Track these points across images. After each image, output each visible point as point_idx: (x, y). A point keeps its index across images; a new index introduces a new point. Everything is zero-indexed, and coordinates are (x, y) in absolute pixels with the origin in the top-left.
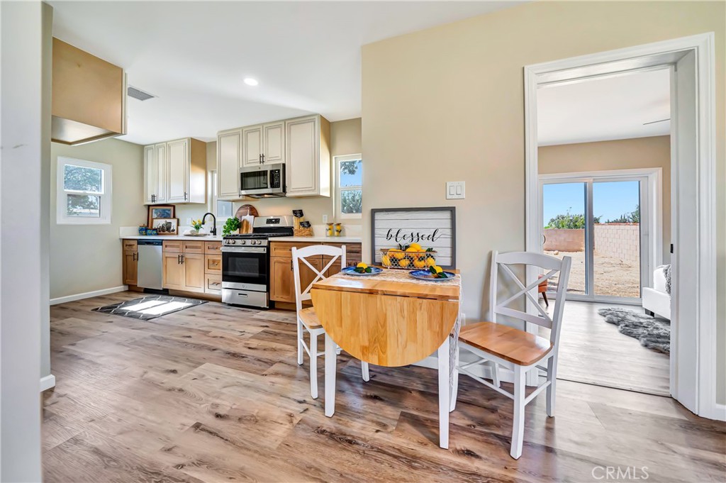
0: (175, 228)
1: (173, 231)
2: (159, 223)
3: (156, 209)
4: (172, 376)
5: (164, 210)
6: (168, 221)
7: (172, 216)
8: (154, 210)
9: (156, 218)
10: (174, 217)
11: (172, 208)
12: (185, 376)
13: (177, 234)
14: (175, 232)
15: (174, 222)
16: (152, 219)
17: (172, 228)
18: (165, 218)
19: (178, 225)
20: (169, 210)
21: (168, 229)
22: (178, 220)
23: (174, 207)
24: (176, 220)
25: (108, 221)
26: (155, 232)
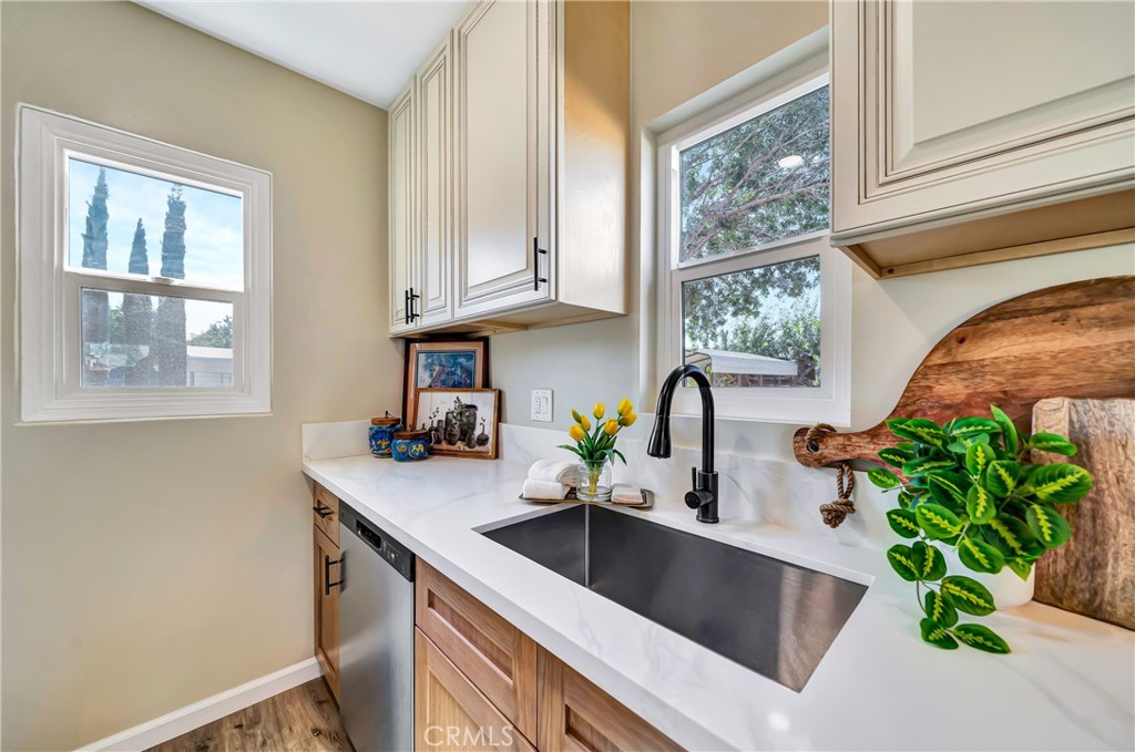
0: (489, 431)
1: (483, 441)
2: (436, 406)
3: (429, 354)
5: (455, 356)
6: (467, 398)
7: (479, 379)
8: (422, 357)
9: (430, 388)
10: (487, 384)
11: (478, 348)
13: (497, 456)
14: (490, 446)
15: (484, 404)
16: (418, 391)
17: (477, 432)
18: (457, 386)
19: (500, 416)
20: (470, 356)
21: (466, 432)
22: (500, 395)
23: (486, 341)
24: (490, 397)
25: (257, 403)
26: (419, 448)
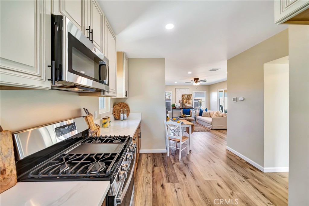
4: (220, 184)
12: (215, 179)
